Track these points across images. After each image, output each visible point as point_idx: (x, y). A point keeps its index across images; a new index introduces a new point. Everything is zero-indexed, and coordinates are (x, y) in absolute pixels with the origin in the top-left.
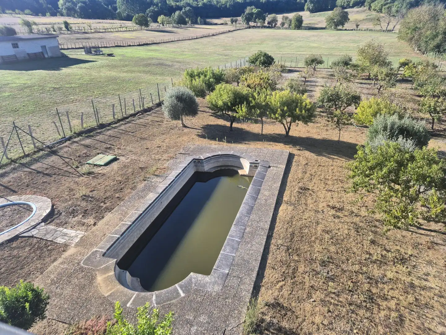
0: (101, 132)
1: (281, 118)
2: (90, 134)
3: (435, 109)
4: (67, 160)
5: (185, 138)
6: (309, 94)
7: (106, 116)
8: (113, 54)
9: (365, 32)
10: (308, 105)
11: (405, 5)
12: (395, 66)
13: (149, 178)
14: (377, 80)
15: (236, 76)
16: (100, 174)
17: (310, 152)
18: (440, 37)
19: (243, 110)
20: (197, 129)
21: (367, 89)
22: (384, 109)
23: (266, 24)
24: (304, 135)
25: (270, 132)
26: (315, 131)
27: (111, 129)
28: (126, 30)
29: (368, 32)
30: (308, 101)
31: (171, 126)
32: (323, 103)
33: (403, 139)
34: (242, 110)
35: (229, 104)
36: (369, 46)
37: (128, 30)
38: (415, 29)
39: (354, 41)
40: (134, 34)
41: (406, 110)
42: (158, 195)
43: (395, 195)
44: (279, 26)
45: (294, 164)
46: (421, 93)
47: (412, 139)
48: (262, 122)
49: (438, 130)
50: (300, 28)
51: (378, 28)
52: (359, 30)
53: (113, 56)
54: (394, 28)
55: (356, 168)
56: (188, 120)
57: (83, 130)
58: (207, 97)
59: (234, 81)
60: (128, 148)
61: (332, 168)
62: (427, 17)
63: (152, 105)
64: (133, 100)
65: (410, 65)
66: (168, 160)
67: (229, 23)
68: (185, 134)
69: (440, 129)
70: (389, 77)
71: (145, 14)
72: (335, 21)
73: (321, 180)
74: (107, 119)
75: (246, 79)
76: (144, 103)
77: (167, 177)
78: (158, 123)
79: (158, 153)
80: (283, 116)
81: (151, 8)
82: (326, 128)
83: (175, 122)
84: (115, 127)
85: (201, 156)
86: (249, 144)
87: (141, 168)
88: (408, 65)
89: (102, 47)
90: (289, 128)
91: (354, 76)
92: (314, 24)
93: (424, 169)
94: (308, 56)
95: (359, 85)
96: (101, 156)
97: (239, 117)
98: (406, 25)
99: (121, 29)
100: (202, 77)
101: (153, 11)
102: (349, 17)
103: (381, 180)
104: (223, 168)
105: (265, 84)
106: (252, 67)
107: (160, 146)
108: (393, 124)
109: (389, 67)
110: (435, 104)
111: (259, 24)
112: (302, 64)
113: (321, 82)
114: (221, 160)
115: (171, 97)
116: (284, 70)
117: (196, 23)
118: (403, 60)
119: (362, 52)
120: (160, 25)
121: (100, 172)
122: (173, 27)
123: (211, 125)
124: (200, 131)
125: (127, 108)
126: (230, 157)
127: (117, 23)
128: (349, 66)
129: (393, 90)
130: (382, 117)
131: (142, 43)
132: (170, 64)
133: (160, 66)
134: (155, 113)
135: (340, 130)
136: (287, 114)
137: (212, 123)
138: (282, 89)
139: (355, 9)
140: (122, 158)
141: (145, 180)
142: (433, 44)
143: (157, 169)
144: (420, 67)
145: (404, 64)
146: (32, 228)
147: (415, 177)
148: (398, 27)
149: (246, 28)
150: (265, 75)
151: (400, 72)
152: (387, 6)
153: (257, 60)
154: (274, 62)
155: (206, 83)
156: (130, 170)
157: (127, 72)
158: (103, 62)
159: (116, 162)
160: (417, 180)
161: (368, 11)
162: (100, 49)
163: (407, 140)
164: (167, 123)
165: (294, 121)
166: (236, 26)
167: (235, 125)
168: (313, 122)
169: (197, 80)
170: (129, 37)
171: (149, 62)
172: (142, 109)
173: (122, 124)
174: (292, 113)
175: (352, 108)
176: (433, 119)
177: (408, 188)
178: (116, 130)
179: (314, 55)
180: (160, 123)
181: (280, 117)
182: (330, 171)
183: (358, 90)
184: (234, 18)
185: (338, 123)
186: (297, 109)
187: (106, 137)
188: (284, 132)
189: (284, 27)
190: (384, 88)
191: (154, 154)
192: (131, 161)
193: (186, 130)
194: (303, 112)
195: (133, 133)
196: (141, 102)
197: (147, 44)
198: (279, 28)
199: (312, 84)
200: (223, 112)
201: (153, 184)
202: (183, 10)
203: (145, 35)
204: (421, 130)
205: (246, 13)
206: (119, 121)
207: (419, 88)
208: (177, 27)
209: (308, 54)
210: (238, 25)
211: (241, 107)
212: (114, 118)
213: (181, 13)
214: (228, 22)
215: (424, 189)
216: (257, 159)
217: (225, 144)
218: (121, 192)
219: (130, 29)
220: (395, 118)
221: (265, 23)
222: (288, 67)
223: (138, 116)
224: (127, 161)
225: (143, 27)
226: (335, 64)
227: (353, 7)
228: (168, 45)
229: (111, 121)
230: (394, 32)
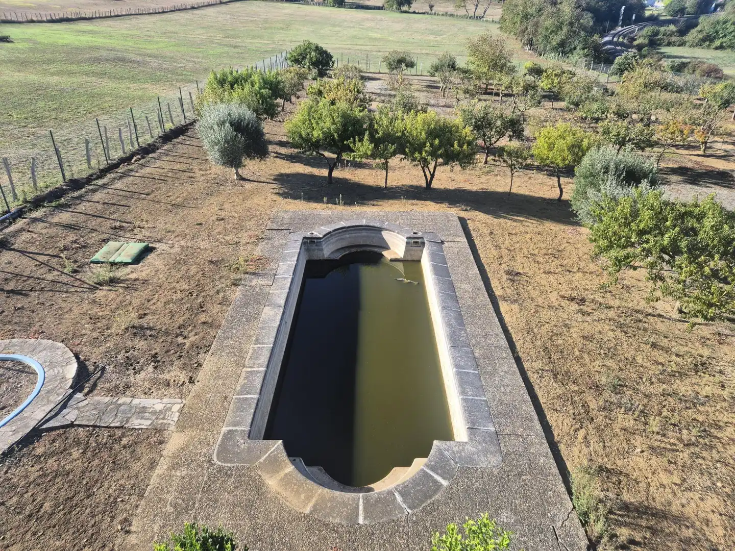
9: (444, 18)
13: (241, 280)
20: (268, 183)
29: (449, 18)
31: (215, 178)
42: (281, 310)
50: (342, 5)
51: (462, 12)
54: (484, 13)
66: (254, 244)
77: (275, 275)
85: (314, 232)
87: (212, 262)
96: (114, 244)
107: (220, 217)
118: (529, 64)
121: (132, 277)
124: (275, 186)
126: (363, 229)
140: (160, 246)
141: (237, 285)
142: (556, 40)
143: (246, 261)
145: (533, 71)
153: (305, 58)
154: (334, 62)
156: (194, 268)
167: (334, 174)
180: (191, 175)
188: (423, 183)
191: (220, 233)
201: (257, 290)
224: (173, 251)
230: (485, 19)
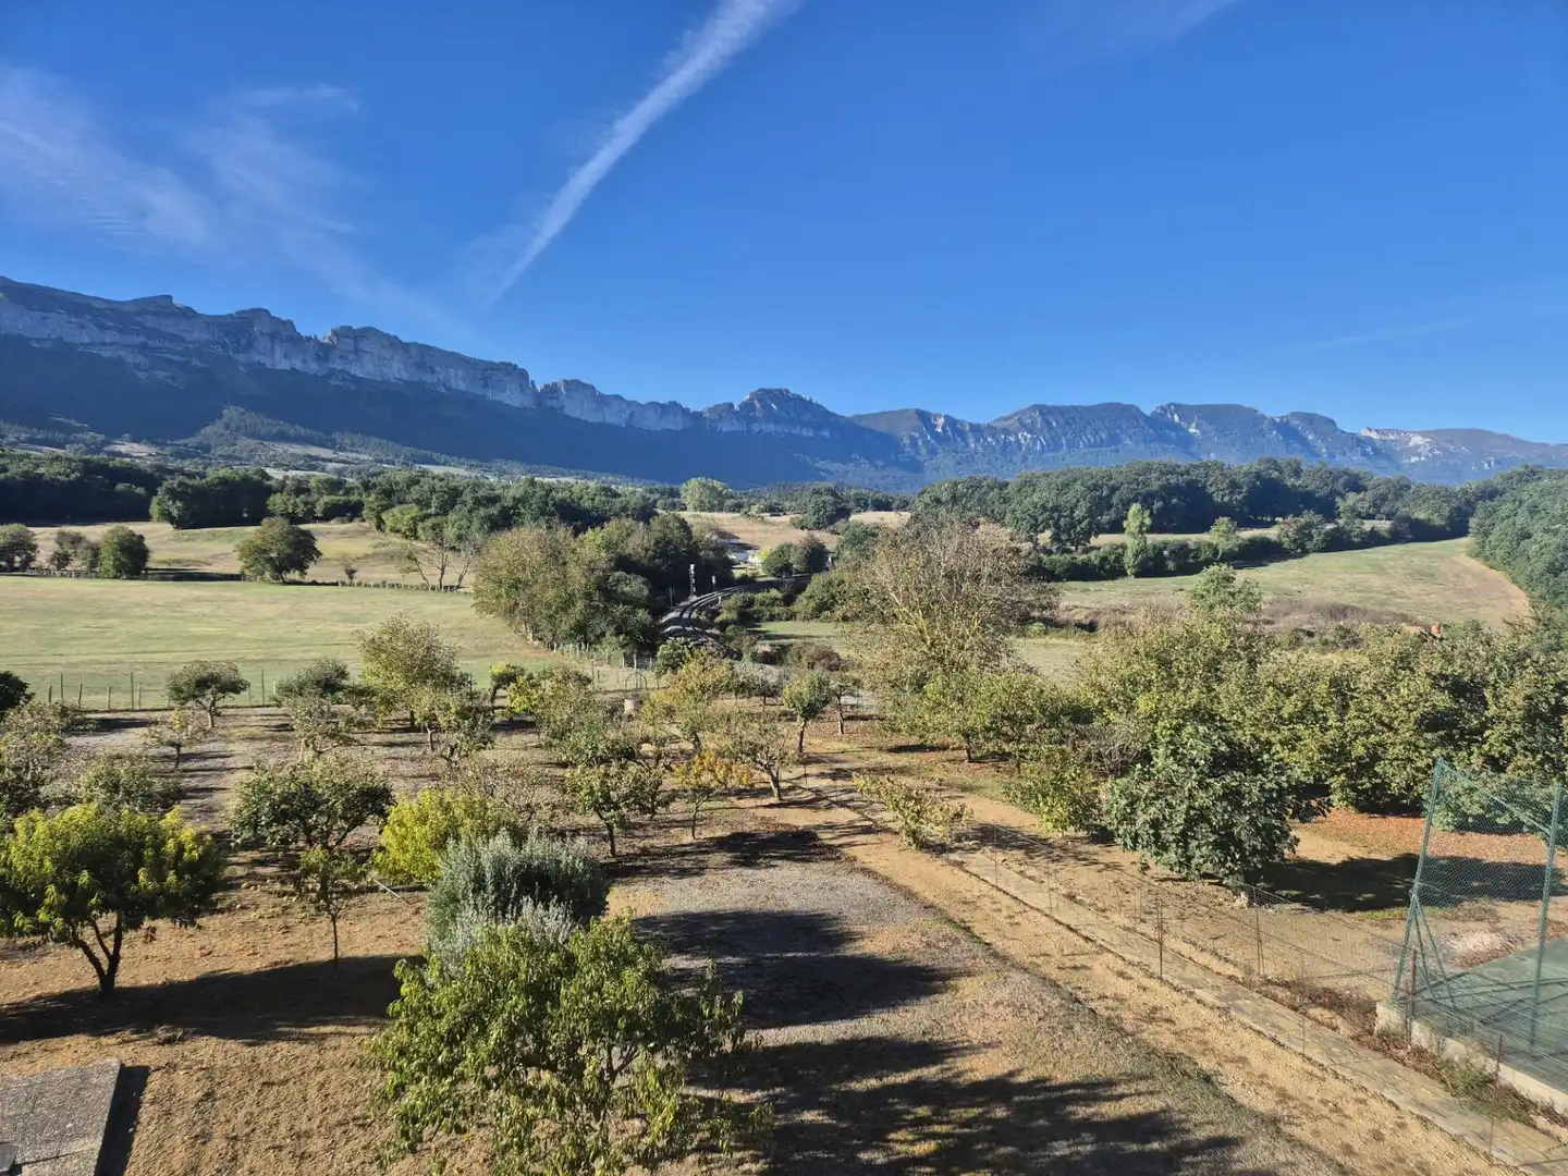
1: (66, 920)
3: (607, 798)
6: (199, 802)
9: (377, 590)
10: (187, 847)
11: (476, 523)
12: (483, 685)
14: (438, 729)
17: (220, 1036)
18: (580, 605)
21: (412, 760)
22: (468, 821)
24: (183, 974)
25: (14, 998)
26: (235, 942)
29: (388, 590)
30: (188, 833)
32: (255, 830)
33: (535, 905)
36: (394, 632)
38: (516, 585)
39: (348, 619)
41: (533, 812)
43: (539, 1111)
44: (46, 566)
45: (146, 1112)
46: (564, 758)
47: (559, 901)
49: (628, 854)
50: (139, 573)
51: (415, 580)
52: (359, 584)
54: (460, 579)
55: (402, 1052)
61: (321, 1077)
62: (537, 556)
65: (521, 679)
69: (631, 851)
70: (468, 718)
72: (274, 555)
73: (280, 1148)
80: (76, 909)
82: (280, 922)
88: (515, 681)
90: (114, 959)
91: (361, 724)
92: (197, 562)
93: (604, 989)
94: (180, 668)
95: (384, 751)
98: (487, 572)
102: (319, 545)
103: (491, 1072)
108: (500, 863)
109: (465, 690)
110: (603, 783)
112: (157, 698)
113: (242, 752)
116: (75, 722)
118: (499, 667)
119: (375, 649)
128: (340, 694)
129: (488, 755)
130: (463, 846)
135: (334, 920)
136: (93, 901)
138: (68, 801)
139: (335, 526)
142: (566, 623)
144: (547, 685)
145: (504, 679)
147: (584, 1027)
148: (470, 578)
151: (498, 703)
152: (429, 523)
154: (29, 697)
160: (595, 1035)
161: (377, 533)
163: (546, 908)
165: (136, 926)
168: (221, 911)
174: (121, 893)
175: (366, 833)
176: (610, 827)
177: (577, 1069)
179: (204, 665)
181: (59, 921)
182: (312, 1093)
183: (380, 769)
185: (324, 893)
186: (142, 875)
188: (90, 980)
189: (68, 568)
190: (463, 753)
194: (171, 877)
198: (43, 573)
199: (210, 763)
204: (580, 866)
207: (555, 742)
209: (182, 660)
215: (621, 1057)
220: (502, 843)
222: (96, 712)
226: (287, 690)
227: (326, 518)
230: (460, 590)
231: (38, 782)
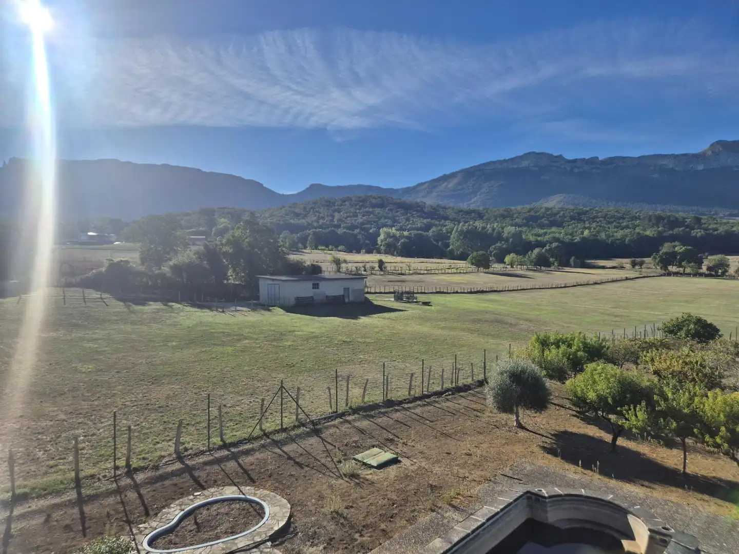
0: (386, 412)
1: (730, 446)
2: (370, 413)
4: (329, 447)
5: (518, 448)
7: (399, 390)
8: (430, 302)
13: (440, 508)
15: (632, 353)
16: (367, 480)
19: (638, 417)
20: (543, 436)
23: (704, 269)
25: (704, 473)
27: (401, 410)
28: (455, 271)
31: (497, 421)
34: (636, 416)
35: (610, 400)
37: (458, 271)
40: (467, 277)
42: (450, 546)
44: (734, 274)
48: (685, 448)
53: (429, 306)
56: (528, 417)
57: (362, 404)
58: (568, 382)
59: (627, 361)
60: (419, 447)
63: (472, 382)
64: (443, 370)
66: (479, 483)
67: (628, 266)
68: (519, 441)
71: (487, 253)
74: (400, 393)
75: (652, 360)
76: (460, 377)
77: (472, 514)
78: (475, 413)
79: (463, 466)
81: (497, 245)
83: (504, 416)
84: (409, 408)
85: (542, 489)
86: (650, 487)
87: (431, 485)
89: (418, 293)
96: (376, 450)
97: (630, 429)
99: (450, 271)
100: (563, 347)
101: (500, 248)
104: (588, 526)
105: (695, 374)
106: (670, 339)
107: (470, 452)
111: (688, 270)
114: (586, 507)
115: (502, 374)
117: (568, 265)
120: (508, 266)
121: (368, 477)
122: (528, 269)
123: (572, 434)
124: (548, 441)
125: (432, 381)
126: (604, 505)
127: (446, 262)
131: (475, 290)
132: (513, 322)
133: (496, 324)
134: (474, 395)
137: (575, 430)
140: (405, 461)
141: (433, 511)
143: (458, 494)
146: (254, 545)
149: (661, 275)
150: (697, 356)
153: (680, 329)
154: (720, 336)
155: (568, 359)
156: (413, 486)
157: (443, 328)
158: (414, 312)
159: (394, 467)
162: (415, 295)
164: (490, 414)
166: (641, 271)
167: (621, 442)
169: (554, 351)
170: (457, 281)
171: (480, 317)
172: (454, 385)
173: (419, 405)
178: (408, 413)
180: (479, 414)
184: (638, 260)
187: (391, 422)
191: (458, 465)
192: (417, 470)
193: (523, 434)
195: (432, 422)
196: (454, 375)
197: (482, 292)
198: (732, 278)
200: (597, 413)
201: (445, 521)
202: (547, 247)
203: (482, 279)
205: (661, 252)
206: (416, 399)
208: (534, 270)
210: (643, 270)
211: (635, 410)
212: (409, 393)
213: (544, 251)
214: (624, 265)
216: (668, 526)
217: (597, 476)
218: (390, 521)
219: (462, 271)
221: (701, 268)
223: (446, 396)
224: (412, 468)
225: (481, 269)
228: (514, 294)
229: (404, 398)
231: (721, 377)
